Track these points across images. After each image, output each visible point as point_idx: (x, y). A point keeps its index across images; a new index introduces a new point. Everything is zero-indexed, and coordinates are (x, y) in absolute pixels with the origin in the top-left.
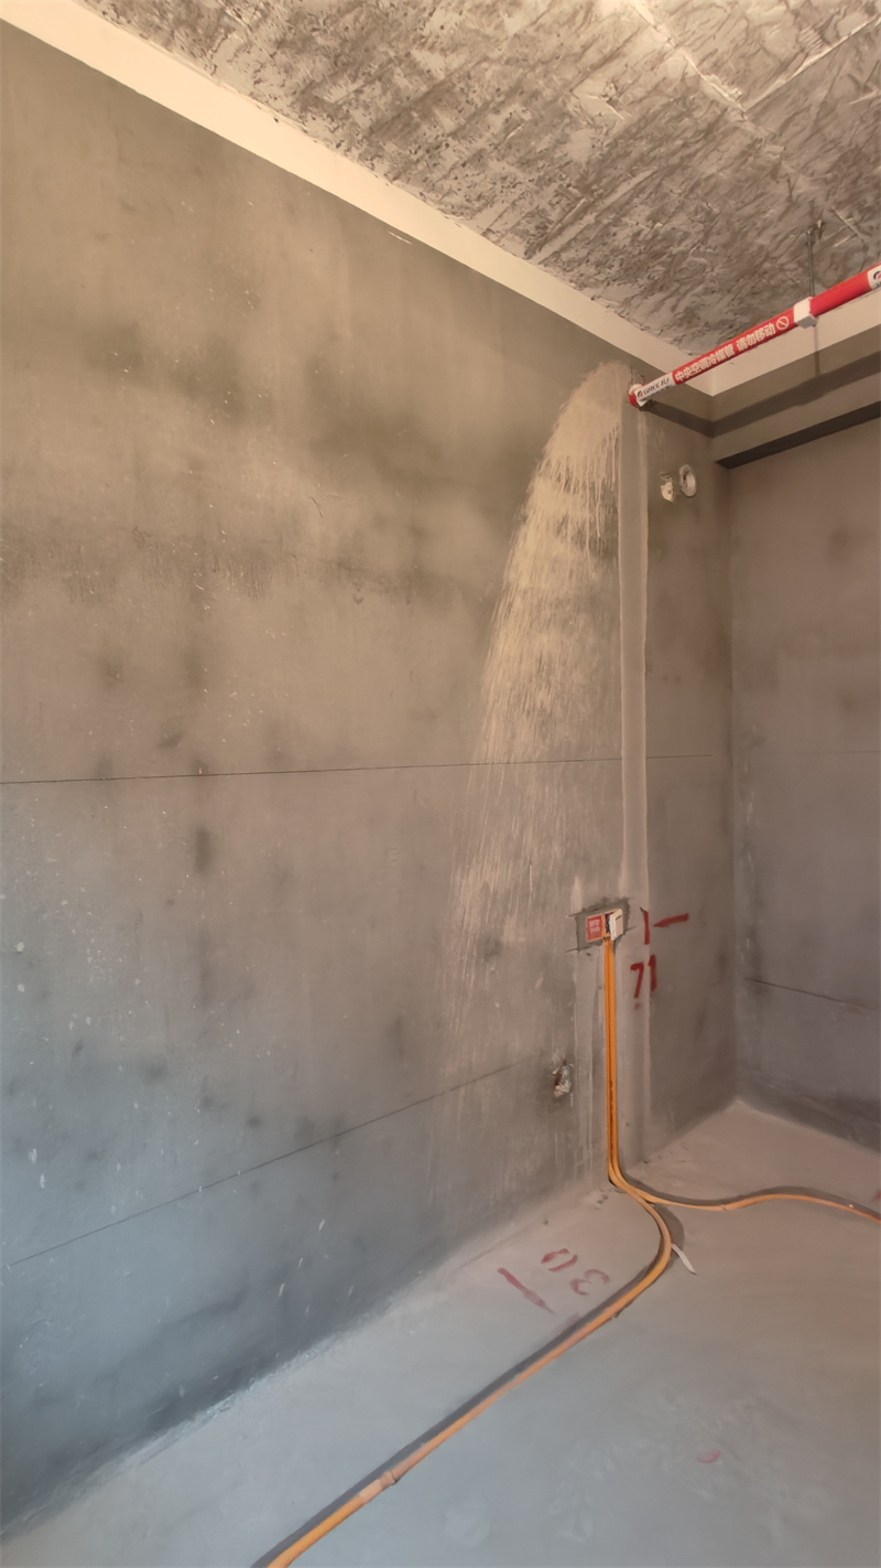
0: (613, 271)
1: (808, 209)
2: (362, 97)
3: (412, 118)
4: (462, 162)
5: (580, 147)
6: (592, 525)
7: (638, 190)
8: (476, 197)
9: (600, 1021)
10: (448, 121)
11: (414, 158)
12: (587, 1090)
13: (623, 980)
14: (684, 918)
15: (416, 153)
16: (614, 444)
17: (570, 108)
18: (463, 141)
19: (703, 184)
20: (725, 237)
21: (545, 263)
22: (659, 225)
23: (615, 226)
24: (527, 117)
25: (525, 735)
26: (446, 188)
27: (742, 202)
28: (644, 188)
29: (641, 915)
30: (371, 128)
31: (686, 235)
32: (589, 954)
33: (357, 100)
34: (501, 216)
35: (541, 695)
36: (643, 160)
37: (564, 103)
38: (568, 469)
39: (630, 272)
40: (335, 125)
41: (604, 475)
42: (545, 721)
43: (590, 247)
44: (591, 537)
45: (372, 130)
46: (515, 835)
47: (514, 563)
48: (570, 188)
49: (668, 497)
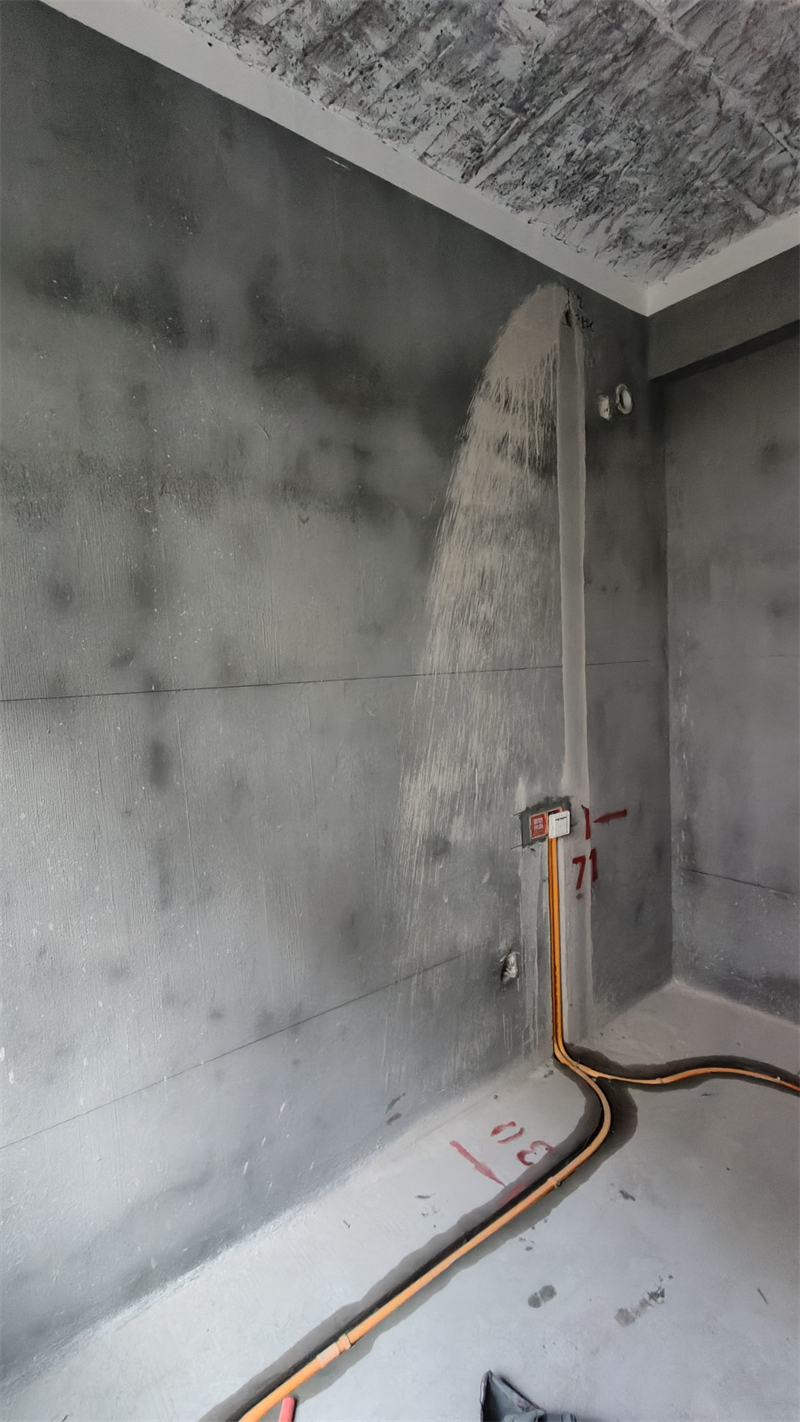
0: (548, 194)
1: (738, 124)
2: (294, 18)
3: (344, 38)
4: (396, 84)
5: (512, 64)
6: (532, 443)
7: (571, 108)
8: (411, 119)
9: (544, 911)
10: (379, 41)
11: (348, 80)
12: (533, 976)
13: (565, 874)
14: (624, 813)
15: (350, 74)
16: (552, 364)
17: (500, 23)
18: (395, 61)
19: (634, 100)
20: (657, 155)
21: (482, 186)
22: (591, 144)
23: (549, 146)
24: (457, 34)
25: (469, 646)
26: (382, 112)
27: (674, 118)
28: (577, 105)
29: (582, 812)
30: (303, 49)
31: (619, 153)
32: (533, 850)
33: (288, 21)
34: (436, 139)
35: (483, 608)
36: (575, 76)
37: (493, 18)
38: (507, 390)
39: (566, 192)
40: (268, 48)
41: (542, 395)
42: (488, 632)
43: (524, 170)
44: (531, 454)
45: (305, 53)
46: (461, 739)
47: (456, 481)
48: (503, 108)
49: (606, 415)
